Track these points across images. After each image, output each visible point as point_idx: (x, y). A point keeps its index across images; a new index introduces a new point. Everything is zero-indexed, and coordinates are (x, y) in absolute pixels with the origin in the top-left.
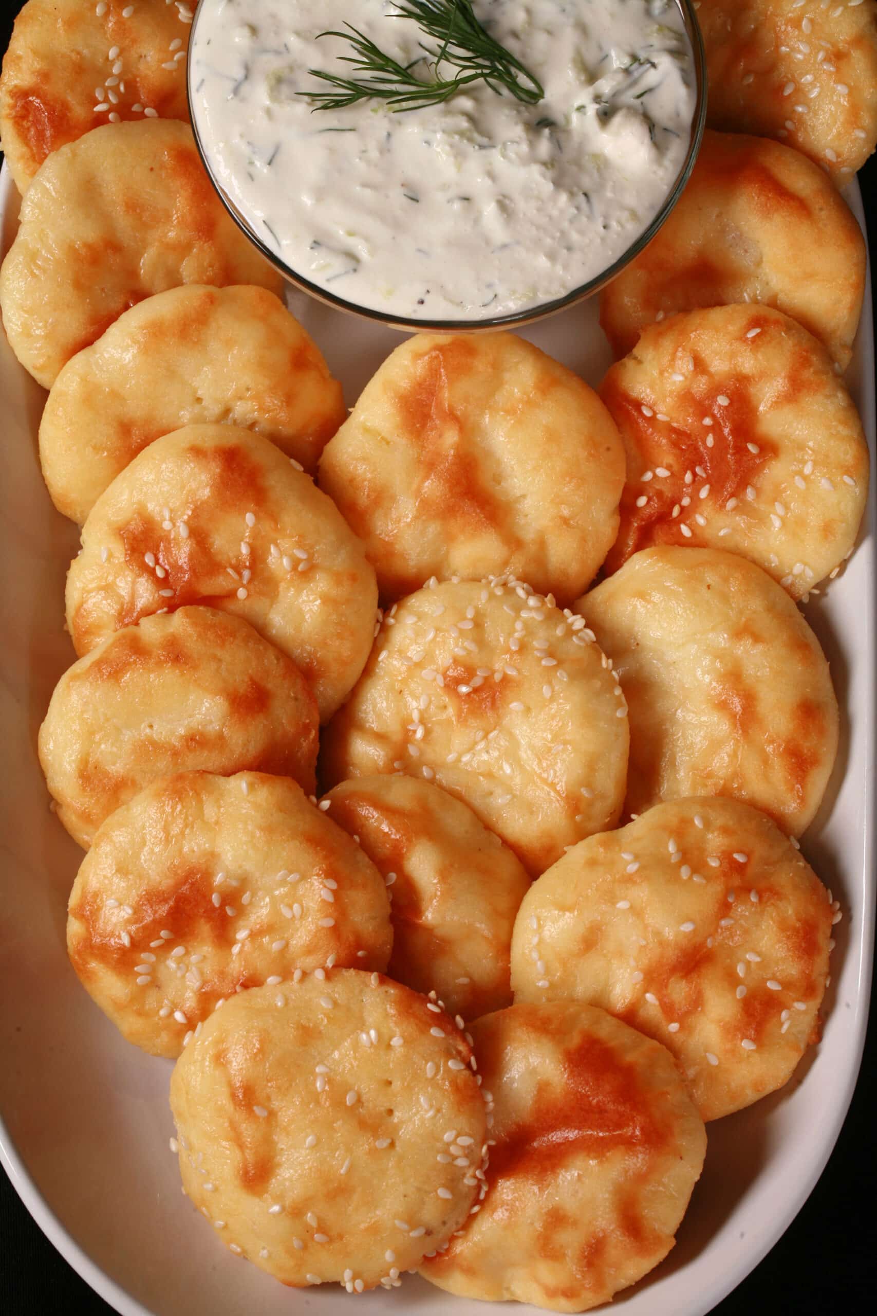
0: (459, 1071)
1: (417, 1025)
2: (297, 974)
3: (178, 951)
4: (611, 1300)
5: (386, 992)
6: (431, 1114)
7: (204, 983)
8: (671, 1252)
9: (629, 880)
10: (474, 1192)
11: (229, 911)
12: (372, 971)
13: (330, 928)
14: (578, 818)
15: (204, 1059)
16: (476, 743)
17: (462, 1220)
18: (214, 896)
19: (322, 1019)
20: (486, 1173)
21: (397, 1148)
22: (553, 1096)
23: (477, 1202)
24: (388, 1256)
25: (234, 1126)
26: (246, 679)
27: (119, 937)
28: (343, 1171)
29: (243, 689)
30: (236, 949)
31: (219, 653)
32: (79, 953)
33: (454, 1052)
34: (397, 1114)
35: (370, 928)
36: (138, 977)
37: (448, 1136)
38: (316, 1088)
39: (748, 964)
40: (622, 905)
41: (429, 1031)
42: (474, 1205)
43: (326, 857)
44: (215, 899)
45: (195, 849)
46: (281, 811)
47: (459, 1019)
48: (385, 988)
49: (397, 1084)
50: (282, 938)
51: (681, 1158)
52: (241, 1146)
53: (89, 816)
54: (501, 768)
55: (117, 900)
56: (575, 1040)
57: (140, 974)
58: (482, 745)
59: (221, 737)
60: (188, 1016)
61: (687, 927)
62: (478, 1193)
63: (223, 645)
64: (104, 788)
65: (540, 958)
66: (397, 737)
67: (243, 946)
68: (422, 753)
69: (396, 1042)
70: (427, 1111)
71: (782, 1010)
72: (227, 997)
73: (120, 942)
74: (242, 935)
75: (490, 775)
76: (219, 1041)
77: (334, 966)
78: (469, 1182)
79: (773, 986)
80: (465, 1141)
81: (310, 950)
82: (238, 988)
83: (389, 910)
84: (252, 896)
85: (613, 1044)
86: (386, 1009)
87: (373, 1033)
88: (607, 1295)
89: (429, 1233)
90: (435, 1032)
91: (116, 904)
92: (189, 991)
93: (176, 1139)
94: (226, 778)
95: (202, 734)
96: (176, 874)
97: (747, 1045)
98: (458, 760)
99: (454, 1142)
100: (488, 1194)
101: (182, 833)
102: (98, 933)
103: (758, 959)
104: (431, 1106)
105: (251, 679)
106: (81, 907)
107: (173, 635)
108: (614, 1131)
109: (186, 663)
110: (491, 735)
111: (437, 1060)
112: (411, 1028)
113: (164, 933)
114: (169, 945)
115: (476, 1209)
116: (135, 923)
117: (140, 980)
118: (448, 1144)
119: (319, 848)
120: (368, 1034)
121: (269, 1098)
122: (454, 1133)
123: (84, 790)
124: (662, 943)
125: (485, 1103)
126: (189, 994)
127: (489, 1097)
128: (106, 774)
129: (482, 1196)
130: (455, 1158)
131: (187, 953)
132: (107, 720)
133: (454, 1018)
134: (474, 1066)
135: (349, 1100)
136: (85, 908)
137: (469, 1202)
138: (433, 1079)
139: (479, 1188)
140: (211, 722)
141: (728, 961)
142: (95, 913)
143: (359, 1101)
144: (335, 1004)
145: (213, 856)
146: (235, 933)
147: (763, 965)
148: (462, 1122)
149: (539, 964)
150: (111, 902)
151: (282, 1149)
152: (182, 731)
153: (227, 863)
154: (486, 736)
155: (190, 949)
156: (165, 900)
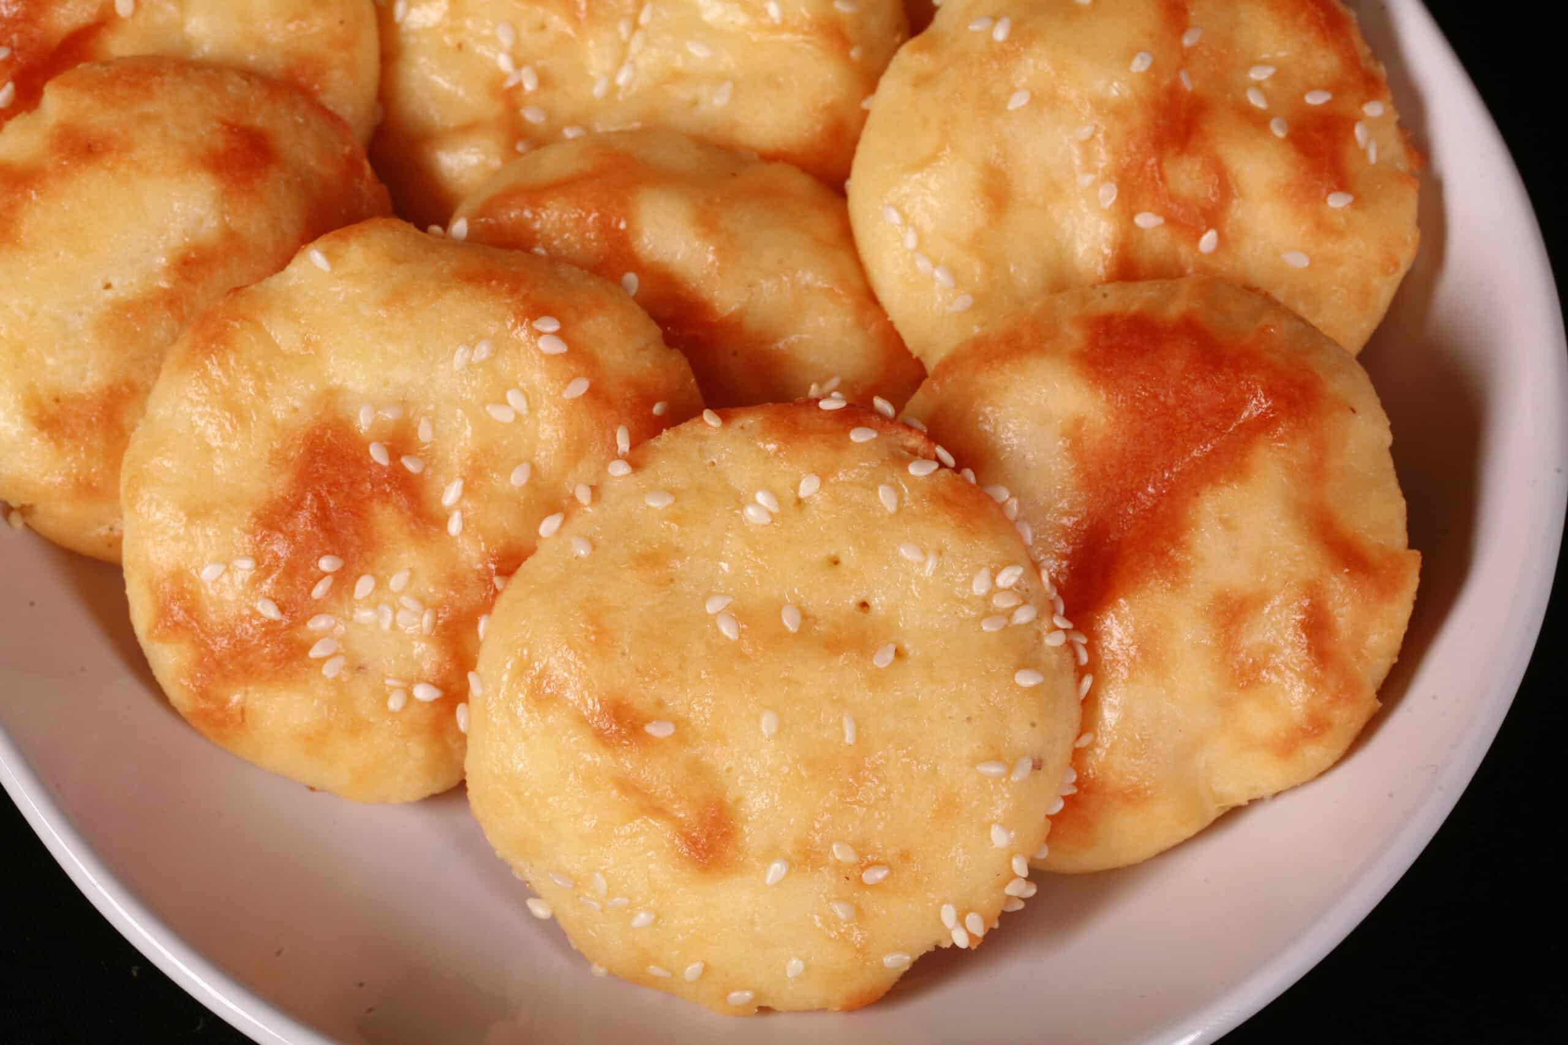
0: (932, 475)
1: (824, 441)
2: (583, 495)
3: (364, 586)
4: (1379, 705)
5: (742, 428)
6: (931, 565)
7: (436, 608)
8: (1423, 575)
9: (1004, 55)
10: (1068, 656)
11: (411, 465)
12: (700, 413)
13: (584, 395)
14: (855, 53)
15: (513, 717)
16: (625, 45)
17: (1074, 713)
18: (372, 451)
19: (668, 527)
20: (1067, 615)
21: (911, 653)
22: (1098, 437)
23: (1081, 672)
24: (999, 838)
25: (626, 786)
26: (216, 125)
27: (255, 614)
28: (849, 738)
29: (220, 143)
30: (454, 526)
31: (151, 108)
32: (203, 693)
33: (906, 454)
34: (875, 602)
35: (649, 365)
36: (321, 668)
37: (980, 587)
38: (727, 639)
39: (1258, 85)
40: (1018, 101)
41: (849, 440)
42: (1080, 680)
43: (513, 292)
44: (378, 455)
45: (297, 404)
46: (399, 262)
47: (880, 403)
48: (737, 424)
49: (849, 555)
50: (519, 462)
51: (1354, 411)
52: (659, 811)
53: (89, 484)
54: (688, 55)
55: (216, 561)
56: (1075, 337)
57: (322, 661)
58: (637, 43)
59: (231, 236)
60: (438, 683)
61: (1140, 64)
62: (1075, 656)
63: (149, 95)
64: (89, 424)
65: (935, 264)
66: (493, 109)
67: (463, 511)
68: (550, 115)
69: (808, 487)
70: (922, 565)
71: (1353, 128)
72: (487, 607)
73: (262, 620)
74: (451, 494)
75: (677, 76)
76: (523, 667)
77: (633, 447)
78: (1054, 640)
79: (1316, 99)
80: (1008, 577)
81: (576, 451)
82: (498, 581)
83: (656, 331)
84: (433, 422)
85: (1134, 308)
86: (759, 450)
87: (761, 497)
88: (1369, 702)
89: (1038, 766)
90: (859, 436)
91: (221, 568)
92: (416, 644)
93: (536, 896)
94: (282, 273)
95: (197, 248)
96: (287, 461)
97: (1337, 202)
98: (613, 89)
99: (994, 590)
100: (1090, 648)
101: (261, 393)
102: (216, 634)
103: (1271, 71)
104: (924, 552)
105: (224, 123)
106: (163, 612)
107: (61, 125)
108: (1227, 427)
109: (109, 150)
110: (644, 18)
111: (888, 479)
112: (817, 452)
113: (326, 564)
114: (343, 580)
115: (1087, 682)
116: (268, 574)
117: (329, 670)
118: (987, 599)
119: (494, 283)
120: (755, 503)
121: (660, 704)
122: (985, 573)
123: (59, 445)
124: (1118, 112)
125: (1001, 507)
126: (419, 648)
127: (1002, 494)
128: (79, 399)
129: (1084, 658)
130: (1009, 614)
131: (381, 584)
132: (33, 314)
133: (872, 404)
134: (949, 460)
135: (790, 622)
136: (171, 610)
137: (1069, 679)
138: (899, 510)
139: (1070, 645)
140: (200, 221)
141: (1229, 96)
142: (193, 610)
143: (805, 616)
144: (672, 492)
145: (330, 395)
146: (439, 501)
147: (1281, 76)
148: (986, 549)
149: (938, 274)
150: (208, 573)
151: (729, 770)
152: (162, 260)
153: (362, 388)
154: (635, 26)
155: (382, 573)
156: (298, 506)
